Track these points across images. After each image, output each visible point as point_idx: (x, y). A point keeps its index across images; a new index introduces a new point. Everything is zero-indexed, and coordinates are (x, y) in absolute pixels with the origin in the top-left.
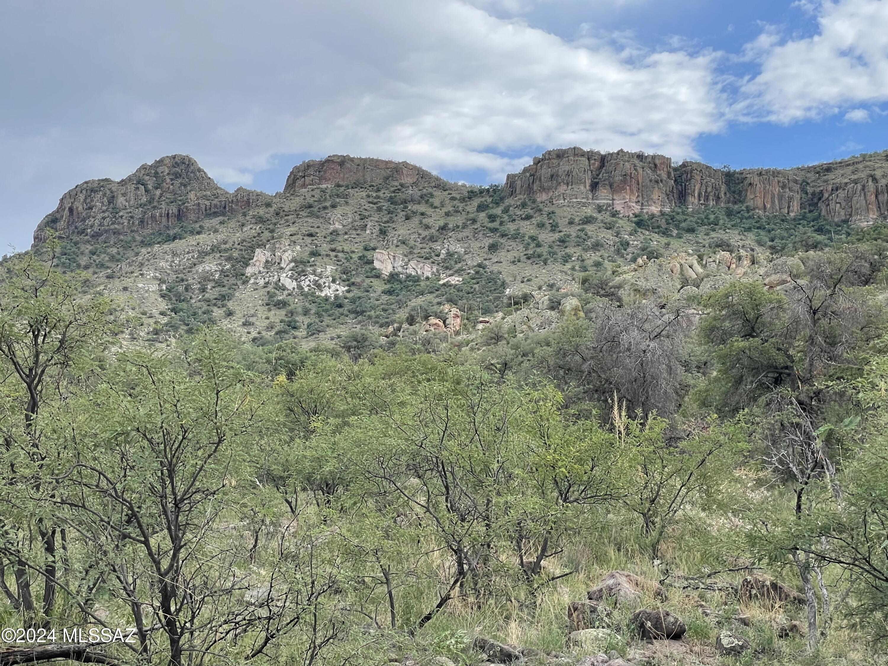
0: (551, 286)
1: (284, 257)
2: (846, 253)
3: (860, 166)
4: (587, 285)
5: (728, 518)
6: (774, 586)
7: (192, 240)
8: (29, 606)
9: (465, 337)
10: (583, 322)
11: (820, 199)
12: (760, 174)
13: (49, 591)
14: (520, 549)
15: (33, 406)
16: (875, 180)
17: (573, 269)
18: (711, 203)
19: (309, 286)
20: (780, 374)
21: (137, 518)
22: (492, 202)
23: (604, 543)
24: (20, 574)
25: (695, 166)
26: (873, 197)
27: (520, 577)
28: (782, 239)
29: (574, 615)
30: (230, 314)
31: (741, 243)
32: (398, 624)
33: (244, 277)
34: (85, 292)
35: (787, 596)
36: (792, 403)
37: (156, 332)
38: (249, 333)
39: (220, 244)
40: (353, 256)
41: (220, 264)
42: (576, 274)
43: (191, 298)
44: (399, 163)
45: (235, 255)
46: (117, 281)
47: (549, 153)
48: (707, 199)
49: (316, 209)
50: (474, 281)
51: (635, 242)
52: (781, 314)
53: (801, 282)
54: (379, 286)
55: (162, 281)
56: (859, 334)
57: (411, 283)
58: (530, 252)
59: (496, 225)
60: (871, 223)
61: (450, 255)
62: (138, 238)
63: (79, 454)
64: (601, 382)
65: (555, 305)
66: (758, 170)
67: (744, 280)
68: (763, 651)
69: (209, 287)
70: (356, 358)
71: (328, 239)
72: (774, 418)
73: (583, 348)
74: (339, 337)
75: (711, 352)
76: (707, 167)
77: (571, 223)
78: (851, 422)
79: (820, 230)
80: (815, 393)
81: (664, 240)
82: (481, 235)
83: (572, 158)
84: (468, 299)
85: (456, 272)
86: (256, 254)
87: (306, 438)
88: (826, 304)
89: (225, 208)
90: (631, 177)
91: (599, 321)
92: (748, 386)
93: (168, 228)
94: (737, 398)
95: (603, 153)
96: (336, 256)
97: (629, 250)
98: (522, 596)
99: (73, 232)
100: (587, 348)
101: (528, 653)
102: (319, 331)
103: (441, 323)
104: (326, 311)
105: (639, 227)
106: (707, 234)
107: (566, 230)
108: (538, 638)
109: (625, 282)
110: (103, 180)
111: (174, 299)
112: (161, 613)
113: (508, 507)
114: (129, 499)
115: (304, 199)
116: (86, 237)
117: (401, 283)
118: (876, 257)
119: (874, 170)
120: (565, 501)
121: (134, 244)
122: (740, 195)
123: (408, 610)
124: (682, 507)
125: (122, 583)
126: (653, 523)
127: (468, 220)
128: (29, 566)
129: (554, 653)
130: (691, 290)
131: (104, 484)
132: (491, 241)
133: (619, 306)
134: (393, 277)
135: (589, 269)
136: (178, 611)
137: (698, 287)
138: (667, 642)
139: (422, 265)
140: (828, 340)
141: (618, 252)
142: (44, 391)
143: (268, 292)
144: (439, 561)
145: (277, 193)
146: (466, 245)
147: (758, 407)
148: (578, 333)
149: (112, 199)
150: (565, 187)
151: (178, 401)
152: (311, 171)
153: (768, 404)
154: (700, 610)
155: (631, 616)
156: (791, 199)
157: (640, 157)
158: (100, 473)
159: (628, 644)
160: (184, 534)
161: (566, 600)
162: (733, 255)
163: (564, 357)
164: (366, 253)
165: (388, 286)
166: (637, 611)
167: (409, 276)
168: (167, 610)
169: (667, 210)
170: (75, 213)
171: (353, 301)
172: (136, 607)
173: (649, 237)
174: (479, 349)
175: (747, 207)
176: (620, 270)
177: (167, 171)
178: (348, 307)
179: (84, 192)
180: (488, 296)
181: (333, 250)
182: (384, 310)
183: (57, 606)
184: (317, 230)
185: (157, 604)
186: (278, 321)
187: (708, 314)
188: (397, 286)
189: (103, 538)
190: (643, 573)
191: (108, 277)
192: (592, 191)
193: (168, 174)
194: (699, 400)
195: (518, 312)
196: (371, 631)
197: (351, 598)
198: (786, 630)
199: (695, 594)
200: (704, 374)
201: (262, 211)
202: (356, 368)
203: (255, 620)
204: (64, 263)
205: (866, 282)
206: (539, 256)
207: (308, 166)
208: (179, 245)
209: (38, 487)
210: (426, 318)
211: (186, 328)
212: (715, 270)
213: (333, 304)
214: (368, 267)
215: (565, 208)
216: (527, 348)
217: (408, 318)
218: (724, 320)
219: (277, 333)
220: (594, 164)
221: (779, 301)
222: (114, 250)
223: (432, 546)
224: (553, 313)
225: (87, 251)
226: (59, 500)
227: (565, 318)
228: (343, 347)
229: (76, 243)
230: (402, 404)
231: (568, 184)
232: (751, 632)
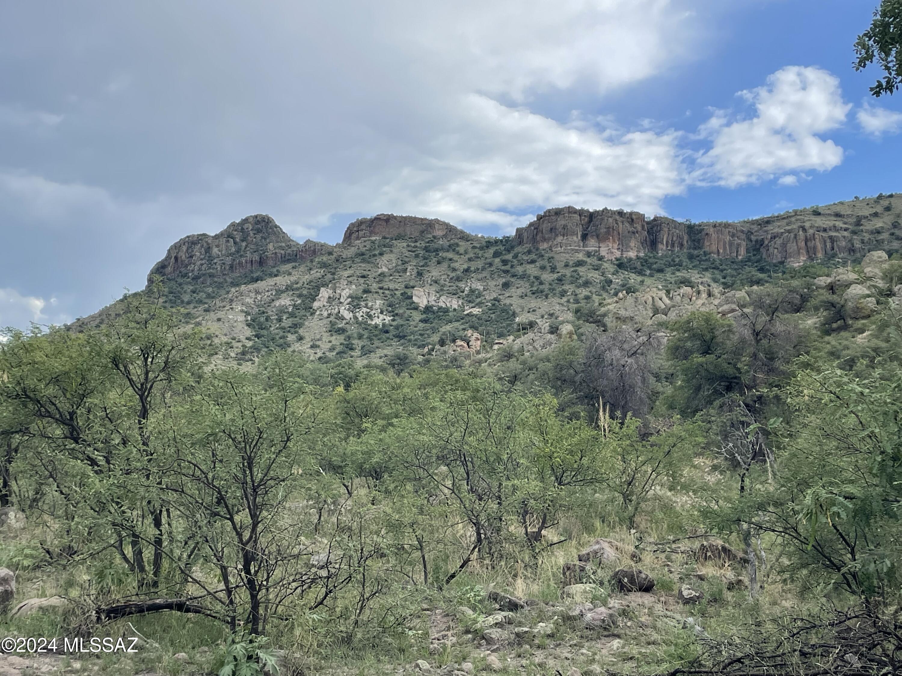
0: (551, 315)
1: (343, 294)
2: (781, 287)
3: (793, 219)
4: (579, 314)
5: (689, 496)
6: (724, 549)
7: (271, 281)
8: (142, 569)
9: (484, 355)
10: (576, 343)
11: (762, 245)
12: (715, 226)
13: (158, 557)
14: (525, 522)
15: (144, 414)
16: (804, 230)
17: (568, 301)
18: (676, 249)
19: (362, 316)
20: (731, 383)
21: (224, 501)
22: (505, 249)
23: (591, 517)
24: (134, 544)
25: (663, 220)
26: (803, 243)
27: (525, 544)
28: (732, 277)
29: (567, 574)
30: (301, 339)
31: (700, 280)
32: (430, 581)
33: (311, 310)
34: (187, 323)
35: (735, 557)
36: (740, 406)
37: (243, 353)
38: (316, 353)
39: (292, 284)
40: (396, 292)
41: (293, 300)
42: (571, 306)
43: (270, 326)
44: (432, 220)
45: (305, 292)
46: (212, 314)
47: (549, 211)
48: (673, 245)
49: (367, 257)
50: (491, 312)
51: (617, 280)
52: (731, 336)
53: (746, 310)
54: (417, 316)
55: (247, 313)
56: (792, 351)
57: (442, 314)
58: (535, 289)
59: (507, 267)
60: (802, 264)
61: (472, 291)
62: (229, 280)
63: (178, 450)
64: (590, 390)
65: (554, 330)
66: (713, 223)
67: (702, 309)
68: (715, 600)
69: (284, 318)
70: (399, 373)
71: (377, 280)
72: (726, 417)
73: (576, 363)
74: (386, 356)
75: (676, 366)
76: (673, 221)
77: (566, 266)
78: (775, 422)
79: (762, 270)
80: (757, 397)
81: (639, 278)
82: (496, 276)
83: (567, 215)
84: (486, 326)
85: (477, 304)
86: (321, 291)
87: (359, 436)
88: (766, 328)
89: (296, 256)
90: (613, 229)
91: (588, 343)
92: (706, 392)
93: (252, 272)
94: (696, 402)
95: (591, 210)
96: (383, 293)
97: (612, 286)
98: (527, 559)
99: (178, 276)
100: (578, 364)
101: (531, 603)
102: (371, 352)
103: (465, 345)
104: (376, 336)
105: (620, 269)
106: (673, 274)
107: (563, 271)
108: (539, 592)
109: (608, 311)
110: (201, 235)
111: (257, 327)
112: (243, 574)
113: (515, 489)
114: (218, 486)
115: (358, 249)
116: (189, 280)
117: (434, 313)
118: (805, 290)
119: (804, 222)
120: (560, 484)
121: (226, 285)
122: (699, 243)
123: (437, 569)
124: (653, 488)
125: (213, 550)
126: (631, 501)
127: (486, 264)
128: (142, 539)
129: (551, 603)
130: (661, 317)
131: (198, 473)
132: (504, 280)
133: (604, 331)
134: (428, 309)
135: (581, 301)
136: (256, 572)
137: (666, 315)
138: (639, 594)
139: (450, 299)
140: (768, 356)
141: (603, 288)
142: (152, 401)
143: (331, 321)
144: (462, 532)
145: (337, 244)
146: (485, 284)
147: (713, 408)
148: (571, 352)
149: (208, 249)
150: (562, 238)
151: (255, 409)
152: (363, 227)
153: (721, 407)
154: (666, 569)
155: (611, 573)
156: (739, 245)
157: (620, 213)
158: (195, 465)
159: (609, 595)
160: (260, 512)
161: (561, 561)
162: (694, 290)
163: (561, 371)
164: (407, 290)
165: (424, 316)
166: (617, 570)
167: (440, 308)
168: (248, 572)
169: (642, 255)
170: (179, 260)
171: (397, 328)
172: (224, 569)
173: (627, 276)
174: (495, 365)
175: (704, 252)
176: (605, 302)
177: (251, 228)
178: (393, 332)
179: (186, 244)
180: (502, 323)
181: (381, 288)
182: (421, 335)
183: (163, 569)
184: (369, 273)
185: (240, 567)
186: (338, 344)
187: (674, 336)
188: (430, 316)
189: (198, 516)
190: (622, 540)
191: (206, 311)
192: (583, 241)
193: (252, 230)
194: (667, 403)
195: (526, 336)
196: (409, 587)
197: (393, 561)
198: (733, 584)
199: (663, 556)
200: (671, 383)
201: (325, 258)
202: (398, 381)
203: (317, 579)
204: (171, 300)
205: (798, 311)
206: (542, 292)
207: (361, 223)
208: (261, 285)
209: (148, 477)
210: (454, 341)
211: (266, 350)
212: (679, 301)
213: (381, 330)
214: (408, 301)
215: (562, 254)
216: (532, 364)
217: (439, 341)
218: (686, 341)
219: (337, 354)
220: (584, 219)
221: (729, 326)
222: (210, 290)
223: (457, 520)
224: (552, 336)
225: (189, 290)
226: (164, 487)
227: (562, 340)
228: (389, 364)
229: (180, 284)
230: (433, 409)
231: (564, 236)
232: (705, 585)
